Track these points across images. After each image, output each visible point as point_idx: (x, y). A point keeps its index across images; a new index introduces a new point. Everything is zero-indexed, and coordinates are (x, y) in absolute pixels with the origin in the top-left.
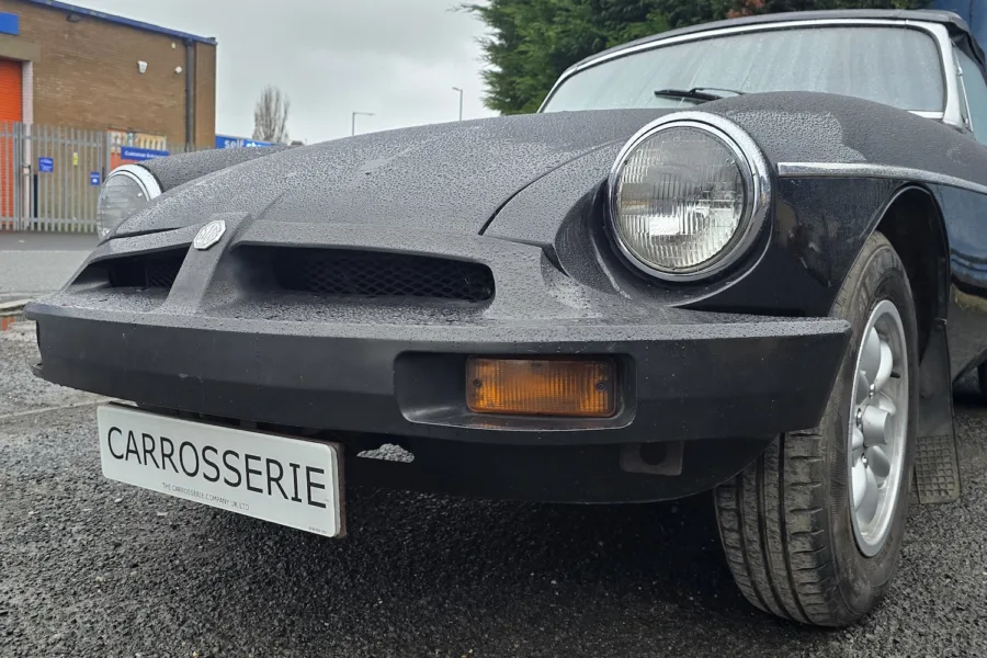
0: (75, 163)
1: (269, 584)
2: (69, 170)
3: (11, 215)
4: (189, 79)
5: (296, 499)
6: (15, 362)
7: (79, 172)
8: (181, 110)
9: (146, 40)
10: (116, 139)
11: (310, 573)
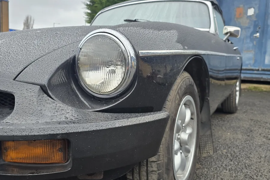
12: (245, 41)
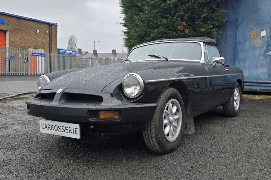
0: (20, 57)
1: (70, 150)
2: (19, 58)
3: (3, 71)
4: (50, 34)
5: (73, 133)
6: (13, 111)
7: (21, 59)
8: (48, 42)
9: (39, 25)
10: (31, 50)
11: (77, 148)
12: (259, 59)
